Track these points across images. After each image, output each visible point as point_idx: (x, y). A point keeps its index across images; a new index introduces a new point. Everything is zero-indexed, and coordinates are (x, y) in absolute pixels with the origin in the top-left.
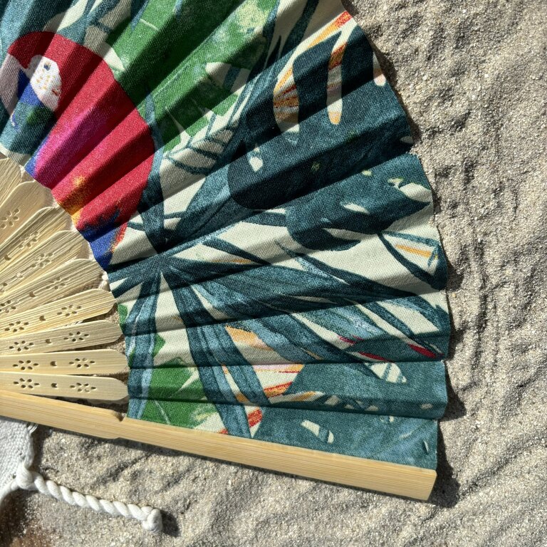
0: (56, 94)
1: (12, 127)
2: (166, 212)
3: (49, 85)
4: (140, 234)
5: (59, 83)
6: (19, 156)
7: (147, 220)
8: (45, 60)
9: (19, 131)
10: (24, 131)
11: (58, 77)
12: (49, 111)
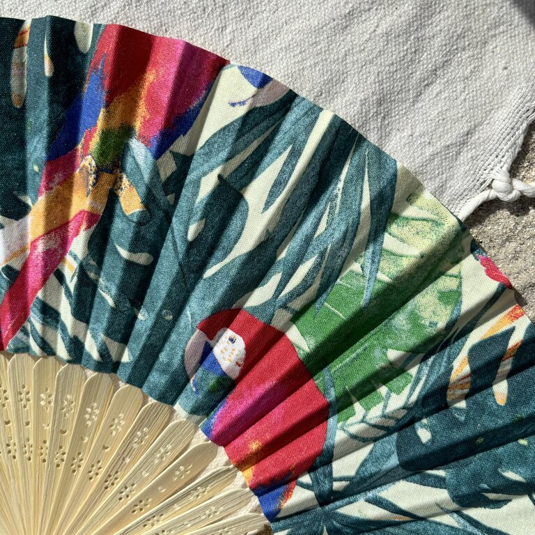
0: (239, 366)
1: (192, 391)
2: (335, 475)
3: (234, 358)
4: (309, 494)
5: (244, 356)
6: (196, 418)
7: (316, 481)
8: (229, 333)
9: (200, 396)
10: (205, 397)
11: (243, 351)
12: (230, 379)
